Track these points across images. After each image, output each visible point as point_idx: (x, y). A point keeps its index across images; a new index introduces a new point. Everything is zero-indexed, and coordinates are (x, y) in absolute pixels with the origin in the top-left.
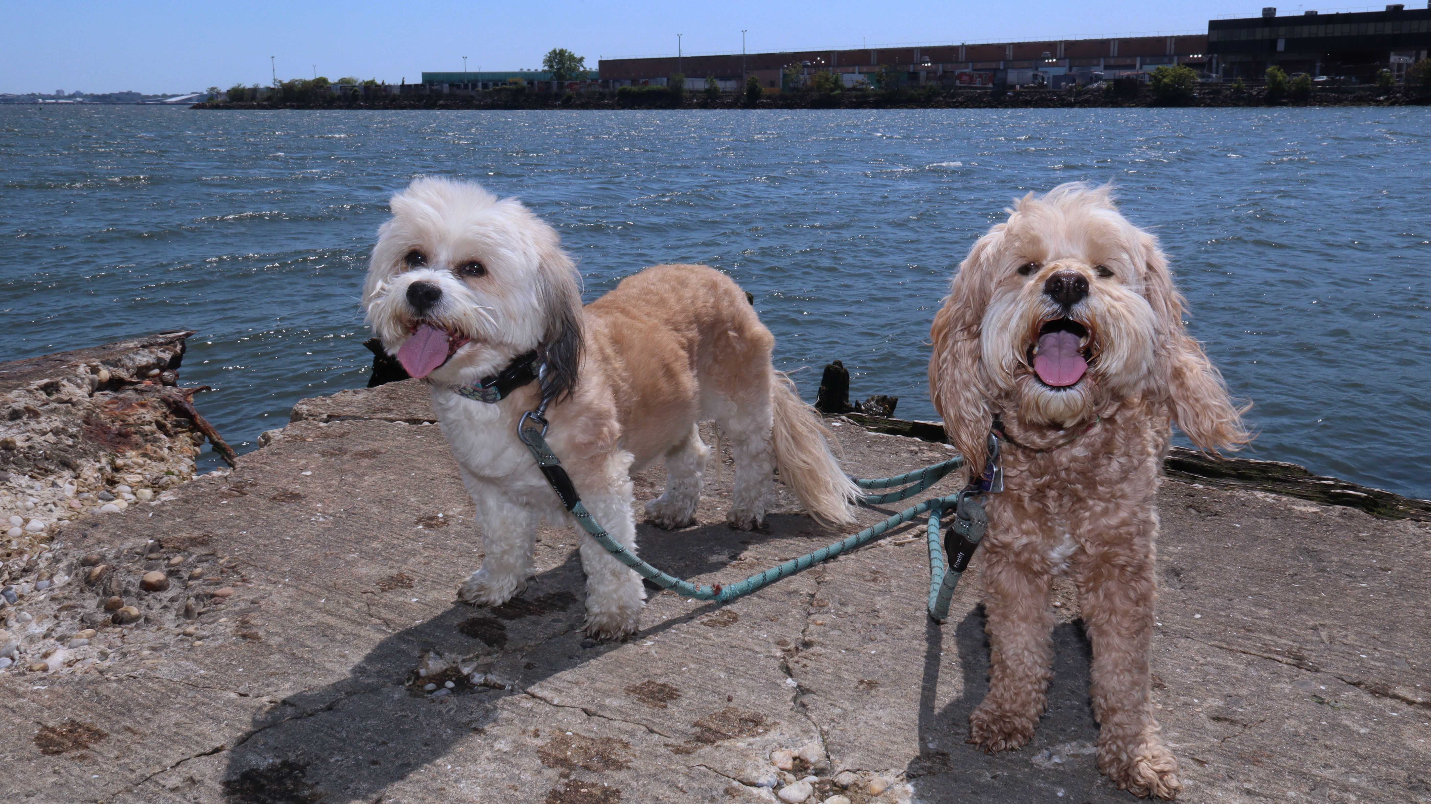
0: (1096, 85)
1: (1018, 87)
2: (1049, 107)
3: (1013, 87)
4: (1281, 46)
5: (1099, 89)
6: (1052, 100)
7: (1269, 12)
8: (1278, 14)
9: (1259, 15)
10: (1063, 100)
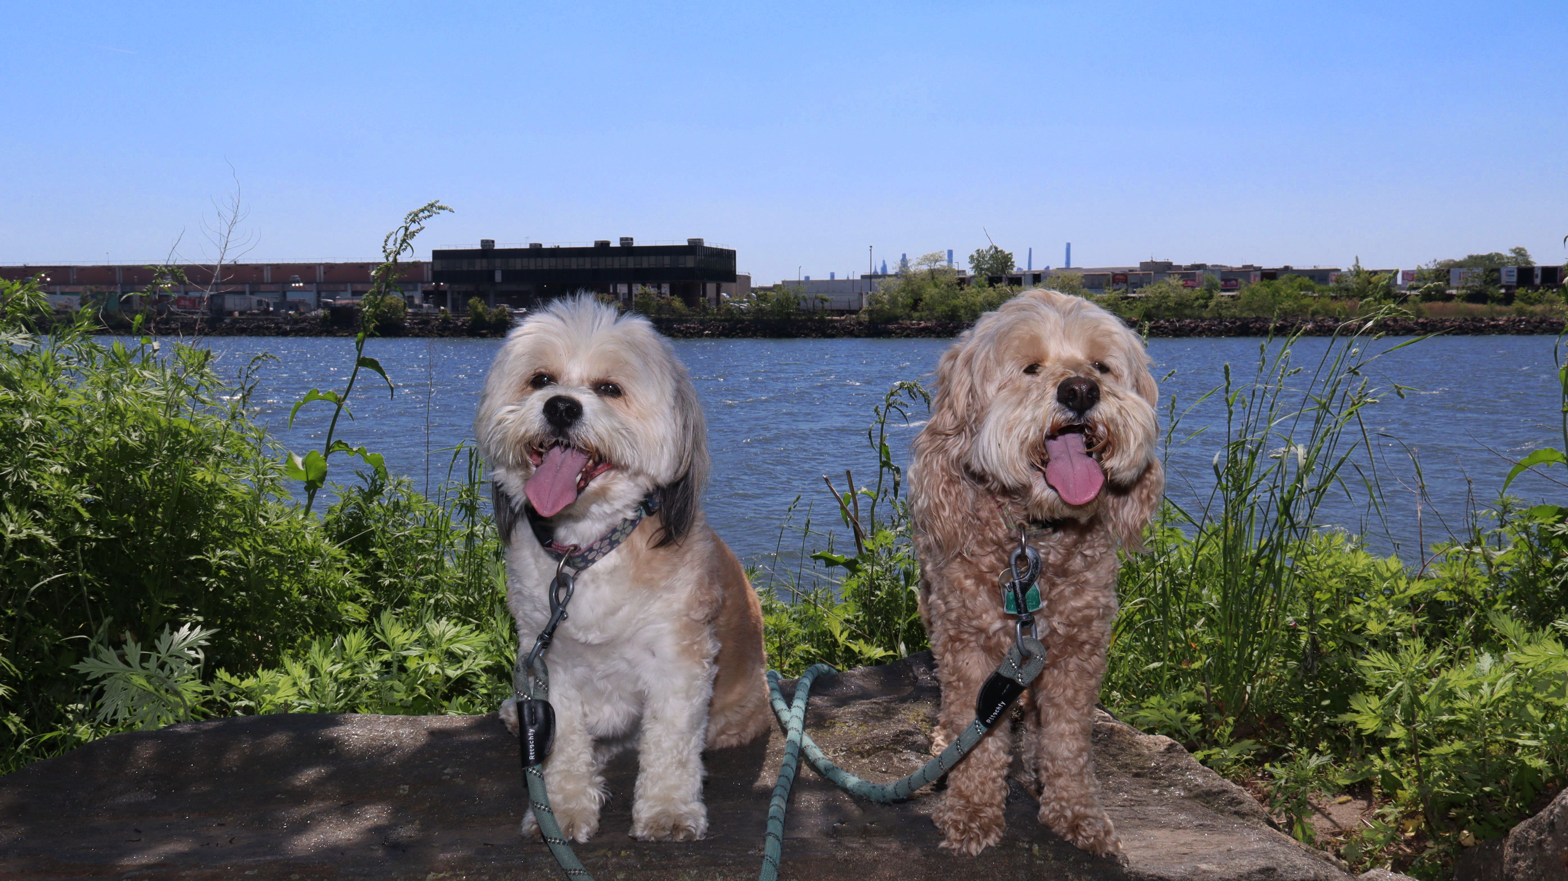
0: (313, 313)
1: (236, 314)
2: (264, 335)
3: (231, 313)
4: (498, 277)
5: (317, 317)
6: (268, 328)
7: (487, 244)
8: (497, 246)
9: (478, 247)
10: (279, 328)
